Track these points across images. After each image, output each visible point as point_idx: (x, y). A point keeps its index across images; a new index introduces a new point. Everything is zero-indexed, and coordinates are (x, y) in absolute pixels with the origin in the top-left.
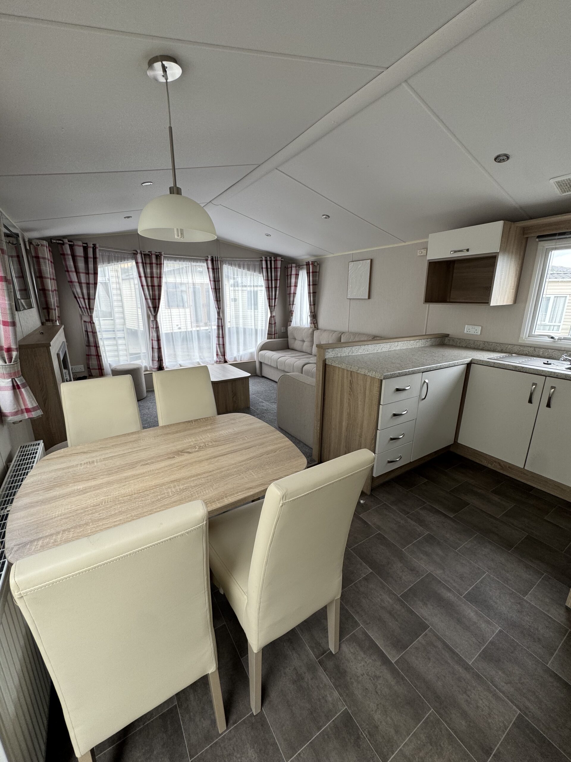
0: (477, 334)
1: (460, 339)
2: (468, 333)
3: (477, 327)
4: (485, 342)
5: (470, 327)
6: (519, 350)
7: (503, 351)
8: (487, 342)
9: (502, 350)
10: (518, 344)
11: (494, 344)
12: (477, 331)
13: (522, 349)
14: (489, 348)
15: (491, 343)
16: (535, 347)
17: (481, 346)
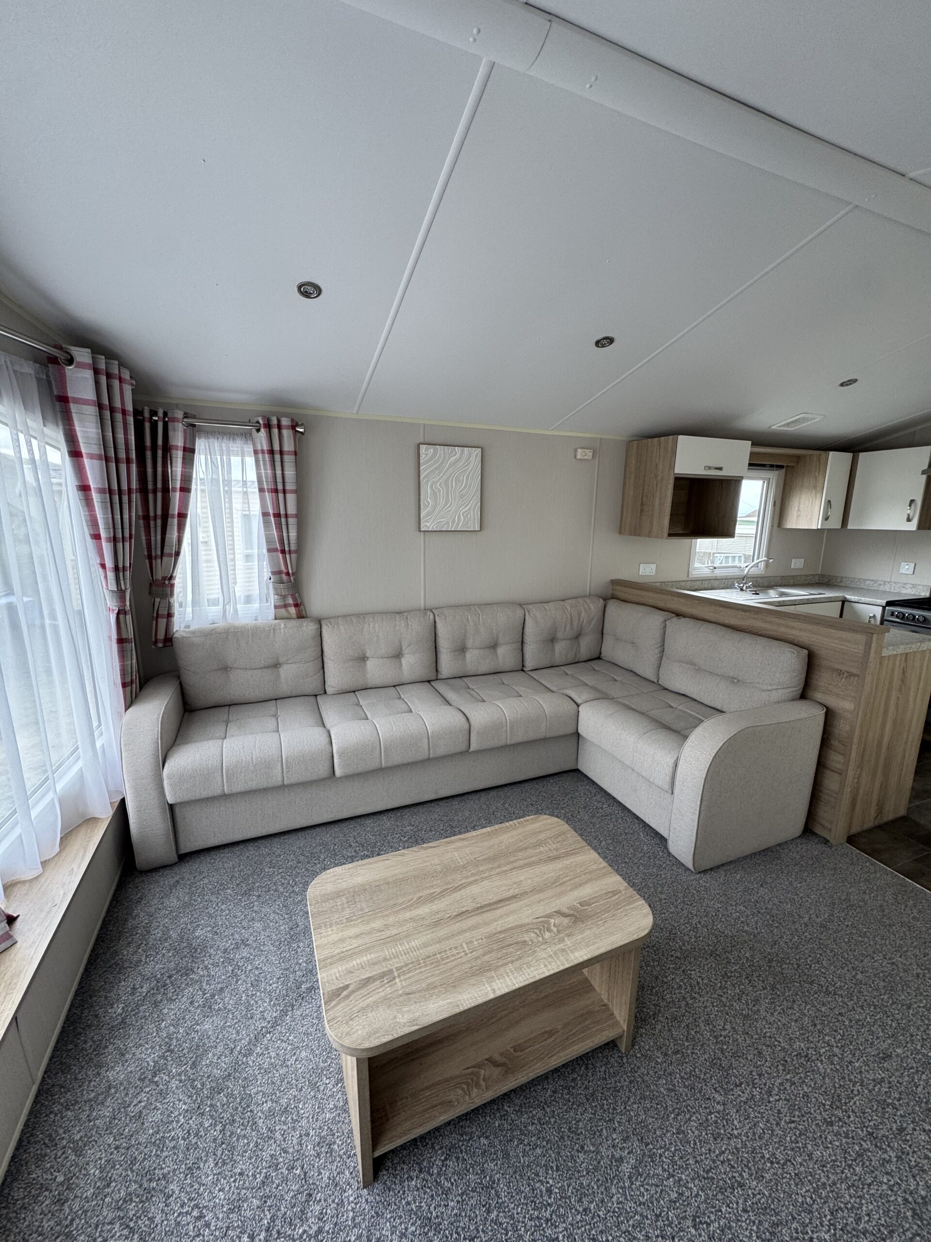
0: (652, 574)
2: (643, 574)
3: (651, 566)
5: (645, 566)
12: (652, 570)
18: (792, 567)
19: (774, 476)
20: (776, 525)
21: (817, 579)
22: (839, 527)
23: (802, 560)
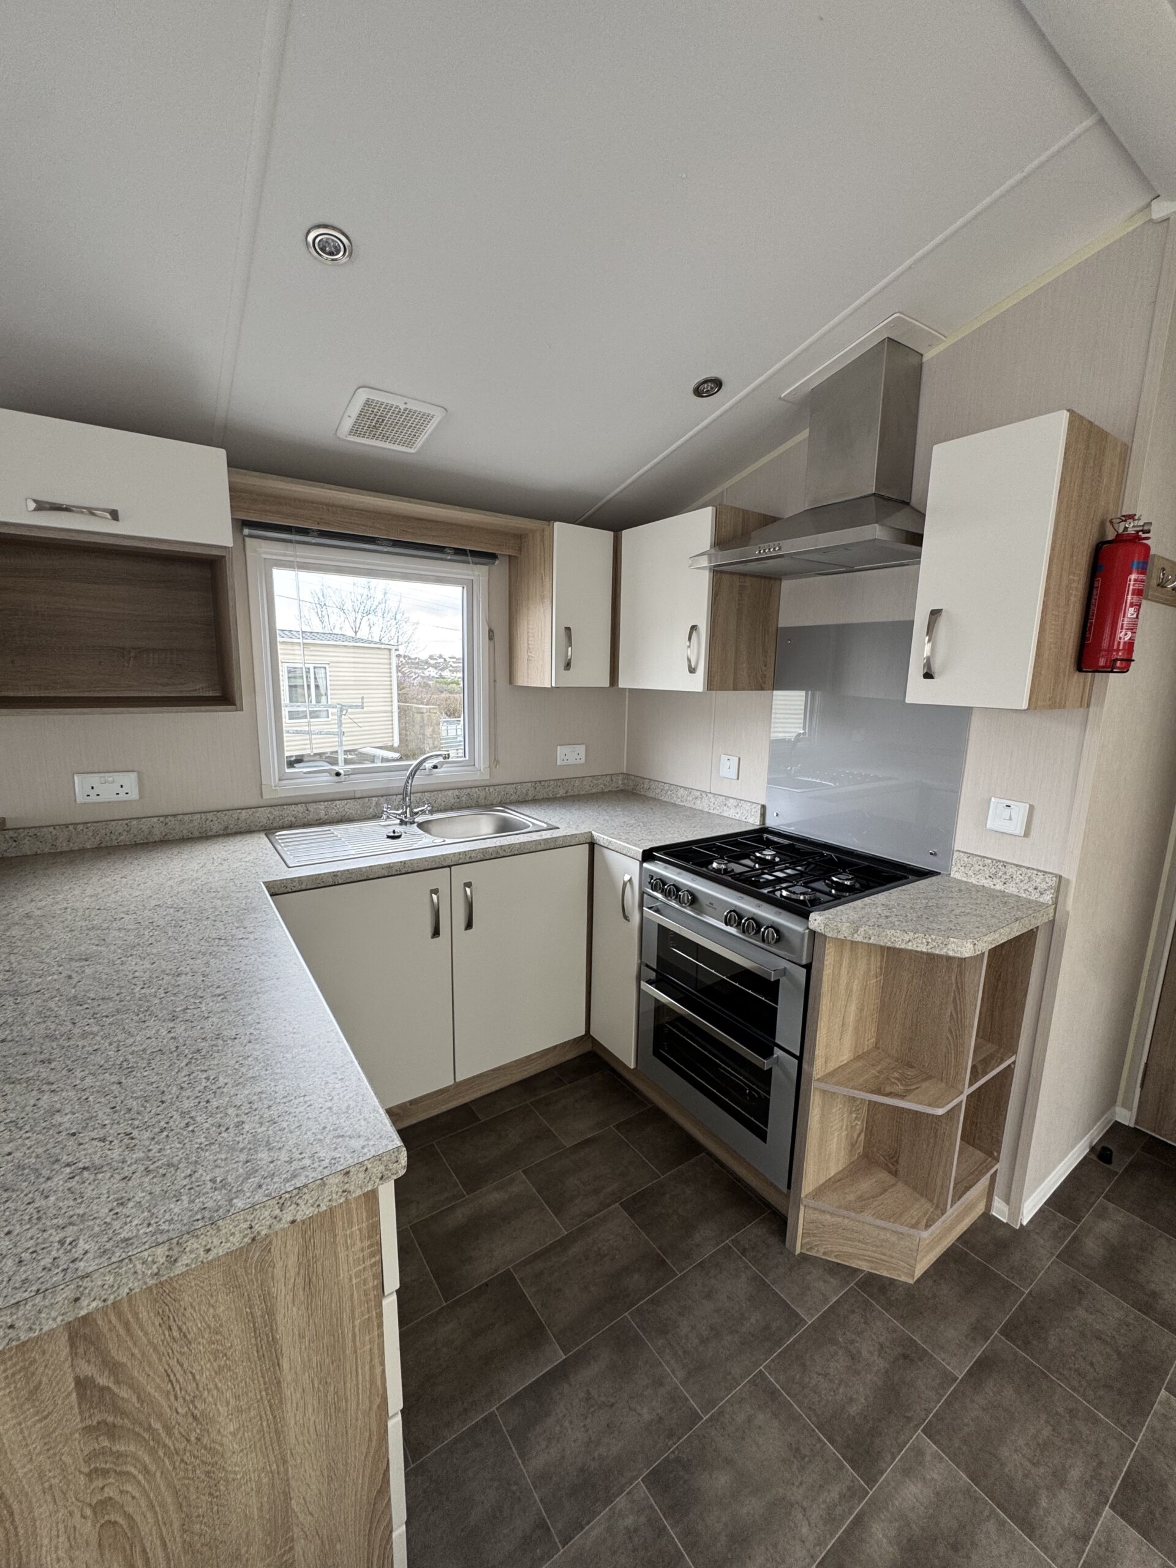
0: (127, 798)
1: (67, 826)
2: (89, 800)
3: (121, 778)
4: (166, 816)
5: (94, 780)
6: (272, 817)
7: (229, 831)
8: (175, 816)
9: (226, 828)
10: (265, 804)
11: (198, 816)
12: (125, 790)
13: (277, 813)
14: (185, 832)
15: (186, 818)
16: (305, 803)
17: (156, 831)
18: (558, 763)
19: (478, 573)
20: (502, 682)
21: (619, 783)
22: (608, 685)
23: (581, 749)
